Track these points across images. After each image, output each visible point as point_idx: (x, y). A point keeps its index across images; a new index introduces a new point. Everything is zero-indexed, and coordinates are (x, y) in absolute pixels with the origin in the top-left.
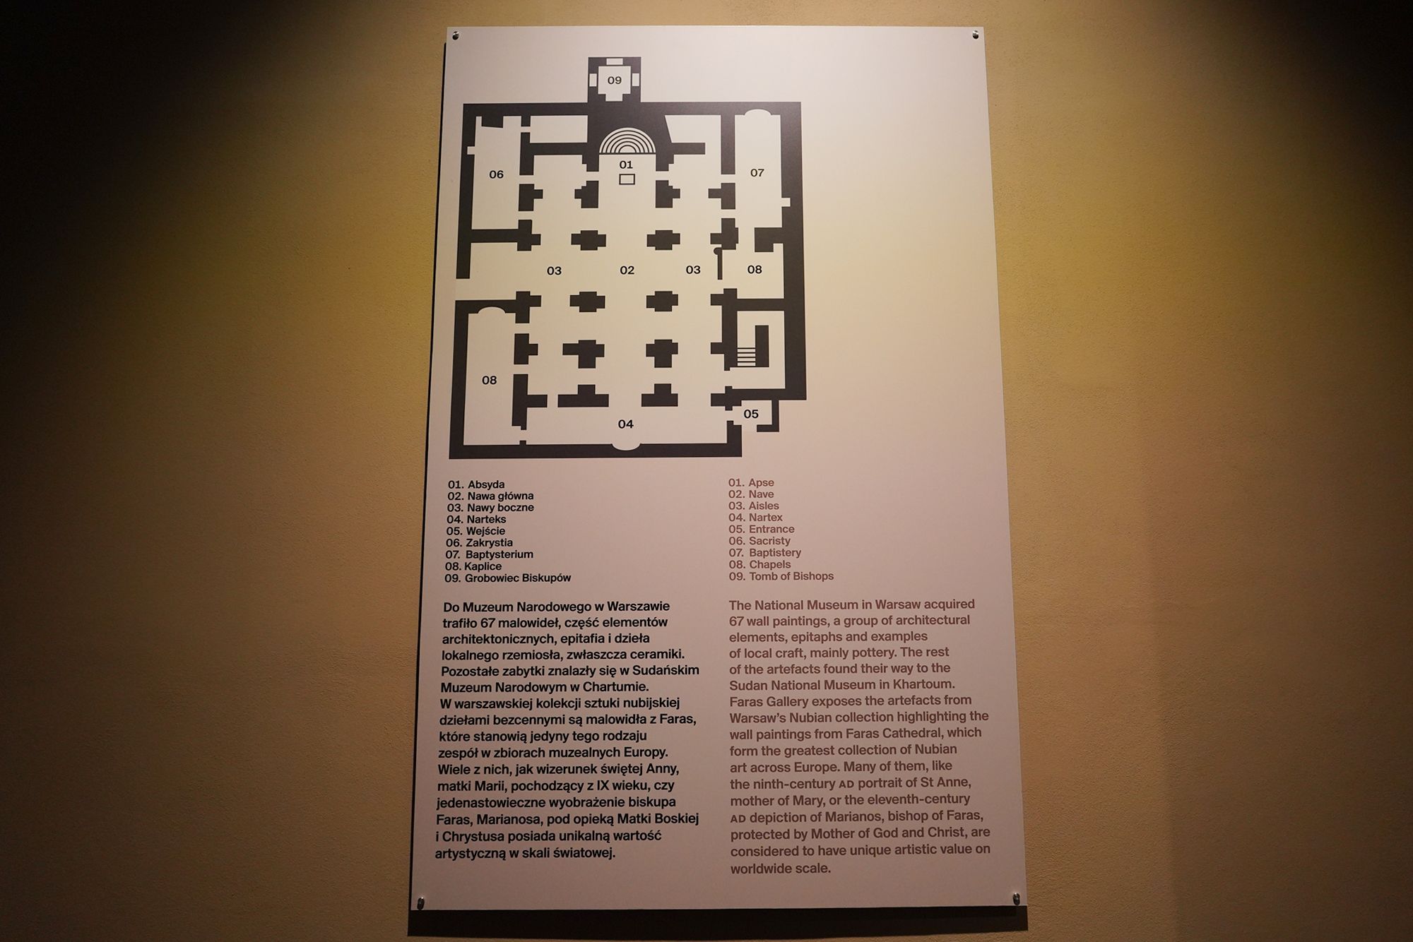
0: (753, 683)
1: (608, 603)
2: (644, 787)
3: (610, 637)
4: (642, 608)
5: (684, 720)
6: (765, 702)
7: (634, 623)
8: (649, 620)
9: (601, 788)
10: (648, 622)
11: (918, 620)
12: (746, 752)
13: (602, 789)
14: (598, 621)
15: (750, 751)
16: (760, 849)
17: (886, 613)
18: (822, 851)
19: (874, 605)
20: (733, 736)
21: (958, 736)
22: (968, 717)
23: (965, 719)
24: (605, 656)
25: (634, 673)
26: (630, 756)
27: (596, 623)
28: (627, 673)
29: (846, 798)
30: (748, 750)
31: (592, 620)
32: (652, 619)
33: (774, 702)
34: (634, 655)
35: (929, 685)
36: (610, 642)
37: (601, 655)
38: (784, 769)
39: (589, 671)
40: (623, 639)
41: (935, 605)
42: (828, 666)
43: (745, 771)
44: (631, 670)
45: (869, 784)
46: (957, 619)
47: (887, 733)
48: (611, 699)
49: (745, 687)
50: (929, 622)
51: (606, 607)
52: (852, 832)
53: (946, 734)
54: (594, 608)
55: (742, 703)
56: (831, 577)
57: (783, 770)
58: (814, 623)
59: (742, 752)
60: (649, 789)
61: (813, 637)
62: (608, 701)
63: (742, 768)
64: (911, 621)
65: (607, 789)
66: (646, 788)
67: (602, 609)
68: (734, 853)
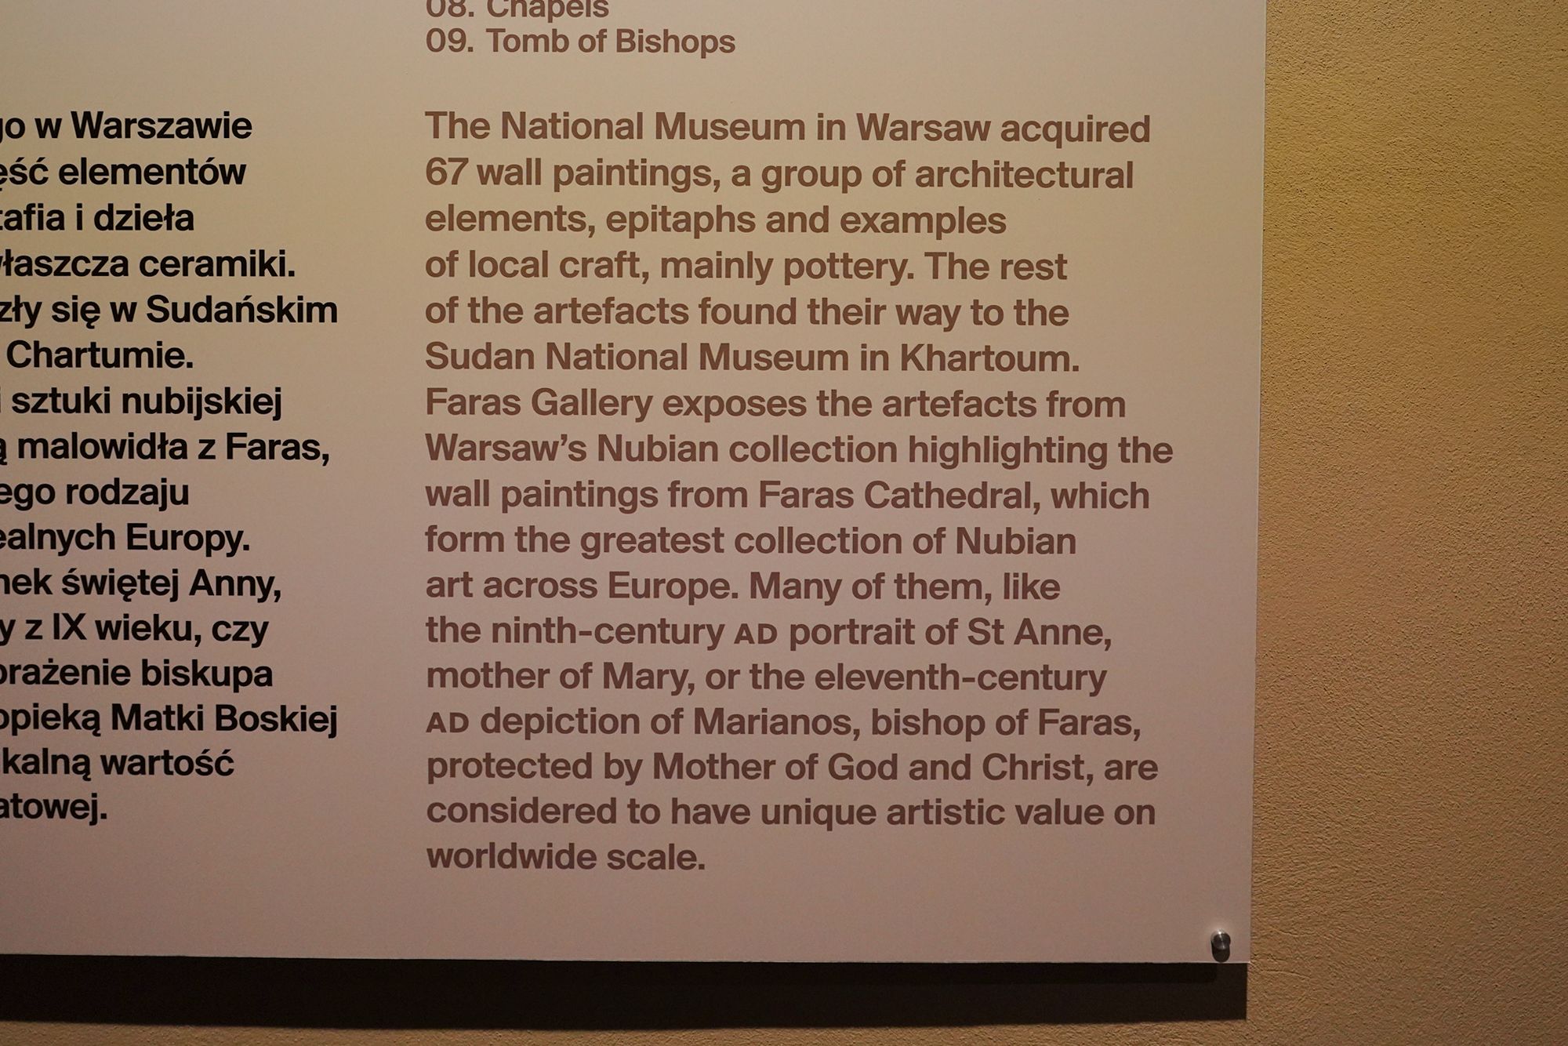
0: (494, 350)
1: (74, 114)
2: (182, 632)
3: (80, 214)
4: (172, 130)
5: (295, 450)
6: (526, 403)
7: (150, 174)
8: (191, 165)
9: (62, 633)
10: (190, 172)
11: (981, 175)
12: (470, 541)
13: (66, 637)
14: (45, 169)
15: (483, 540)
16: (509, 803)
17: (887, 152)
18: (681, 812)
19: (853, 128)
20: (436, 496)
21: (1082, 505)
22: (1114, 452)
23: (1104, 459)
24: (68, 268)
25: (150, 316)
26: (145, 547)
27: (39, 174)
28: (130, 318)
29: (755, 671)
30: (477, 536)
31: (29, 163)
32: (200, 162)
33: (554, 403)
34: (150, 266)
35: (1005, 361)
36: (80, 227)
37: (55, 265)
38: (580, 589)
39: (23, 310)
40: (117, 219)
41: (1032, 131)
42: (713, 304)
43: (467, 594)
44: (143, 310)
45: (822, 634)
46: (1097, 172)
47: (878, 495)
48: (87, 389)
49: (469, 360)
50: (1012, 180)
51: (67, 127)
52: (766, 762)
53: (1047, 502)
54: (31, 129)
55: (461, 405)
56: (727, 44)
57: (575, 591)
58: (675, 180)
59: (460, 541)
60: (198, 638)
61: (670, 220)
62: (78, 396)
63: (459, 587)
64: (960, 177)
65: (82, 637)
66: (188, 637)
67: (55, 135)
68: (437, 813)
